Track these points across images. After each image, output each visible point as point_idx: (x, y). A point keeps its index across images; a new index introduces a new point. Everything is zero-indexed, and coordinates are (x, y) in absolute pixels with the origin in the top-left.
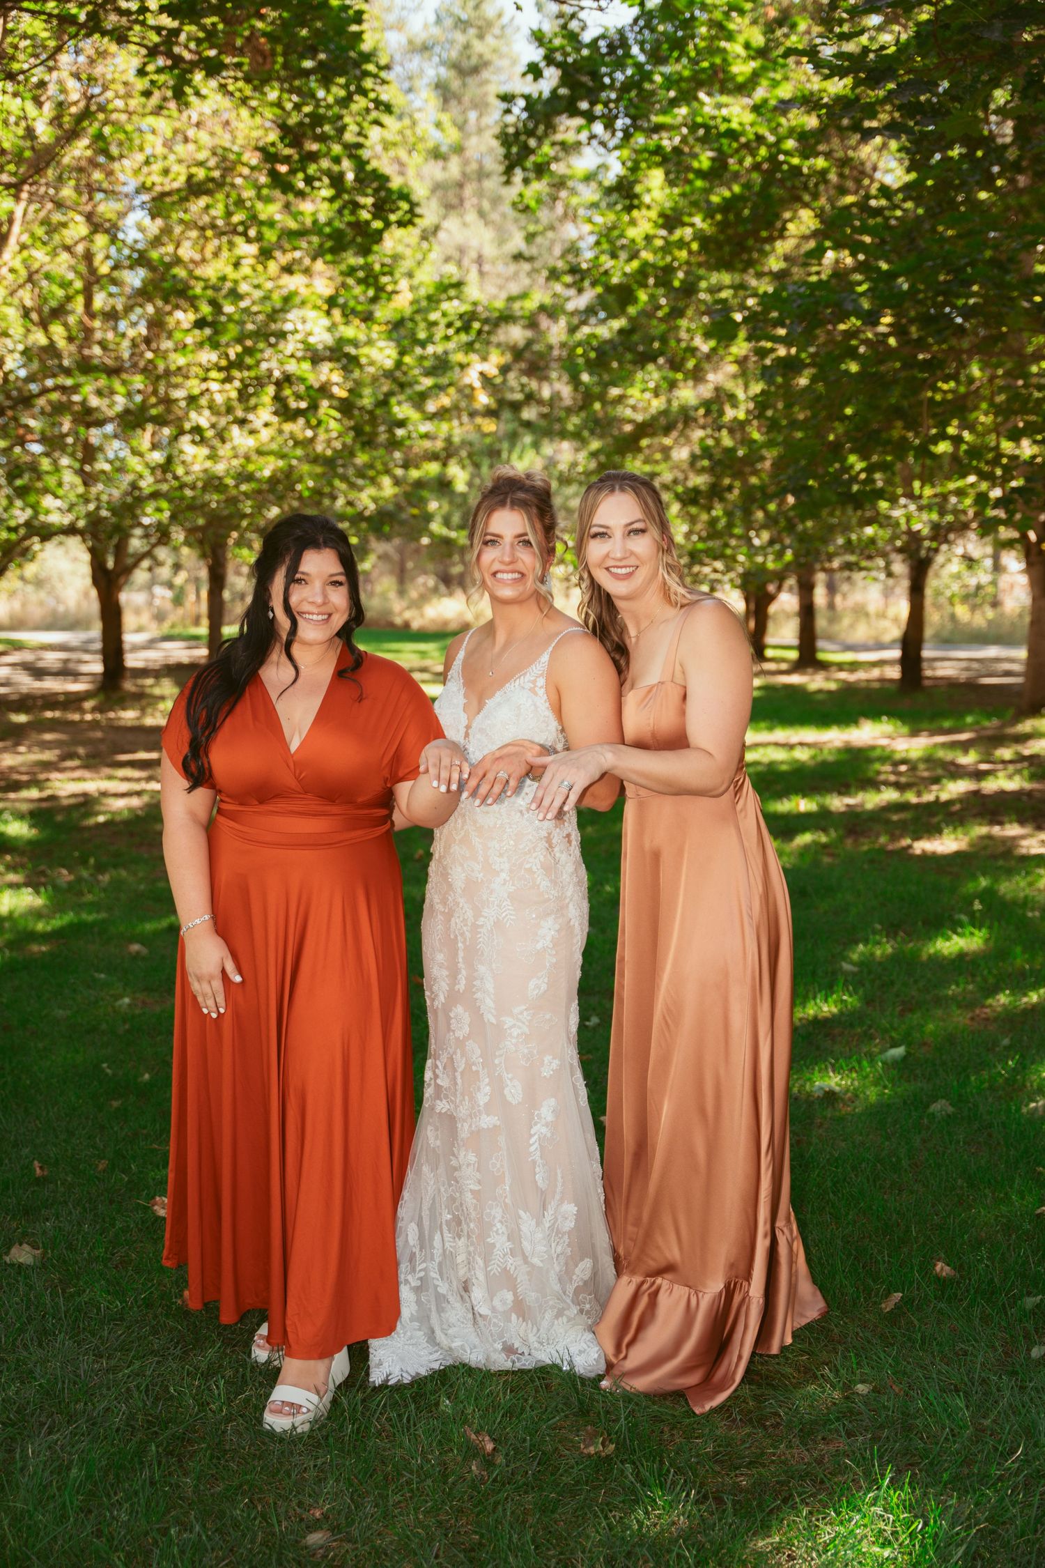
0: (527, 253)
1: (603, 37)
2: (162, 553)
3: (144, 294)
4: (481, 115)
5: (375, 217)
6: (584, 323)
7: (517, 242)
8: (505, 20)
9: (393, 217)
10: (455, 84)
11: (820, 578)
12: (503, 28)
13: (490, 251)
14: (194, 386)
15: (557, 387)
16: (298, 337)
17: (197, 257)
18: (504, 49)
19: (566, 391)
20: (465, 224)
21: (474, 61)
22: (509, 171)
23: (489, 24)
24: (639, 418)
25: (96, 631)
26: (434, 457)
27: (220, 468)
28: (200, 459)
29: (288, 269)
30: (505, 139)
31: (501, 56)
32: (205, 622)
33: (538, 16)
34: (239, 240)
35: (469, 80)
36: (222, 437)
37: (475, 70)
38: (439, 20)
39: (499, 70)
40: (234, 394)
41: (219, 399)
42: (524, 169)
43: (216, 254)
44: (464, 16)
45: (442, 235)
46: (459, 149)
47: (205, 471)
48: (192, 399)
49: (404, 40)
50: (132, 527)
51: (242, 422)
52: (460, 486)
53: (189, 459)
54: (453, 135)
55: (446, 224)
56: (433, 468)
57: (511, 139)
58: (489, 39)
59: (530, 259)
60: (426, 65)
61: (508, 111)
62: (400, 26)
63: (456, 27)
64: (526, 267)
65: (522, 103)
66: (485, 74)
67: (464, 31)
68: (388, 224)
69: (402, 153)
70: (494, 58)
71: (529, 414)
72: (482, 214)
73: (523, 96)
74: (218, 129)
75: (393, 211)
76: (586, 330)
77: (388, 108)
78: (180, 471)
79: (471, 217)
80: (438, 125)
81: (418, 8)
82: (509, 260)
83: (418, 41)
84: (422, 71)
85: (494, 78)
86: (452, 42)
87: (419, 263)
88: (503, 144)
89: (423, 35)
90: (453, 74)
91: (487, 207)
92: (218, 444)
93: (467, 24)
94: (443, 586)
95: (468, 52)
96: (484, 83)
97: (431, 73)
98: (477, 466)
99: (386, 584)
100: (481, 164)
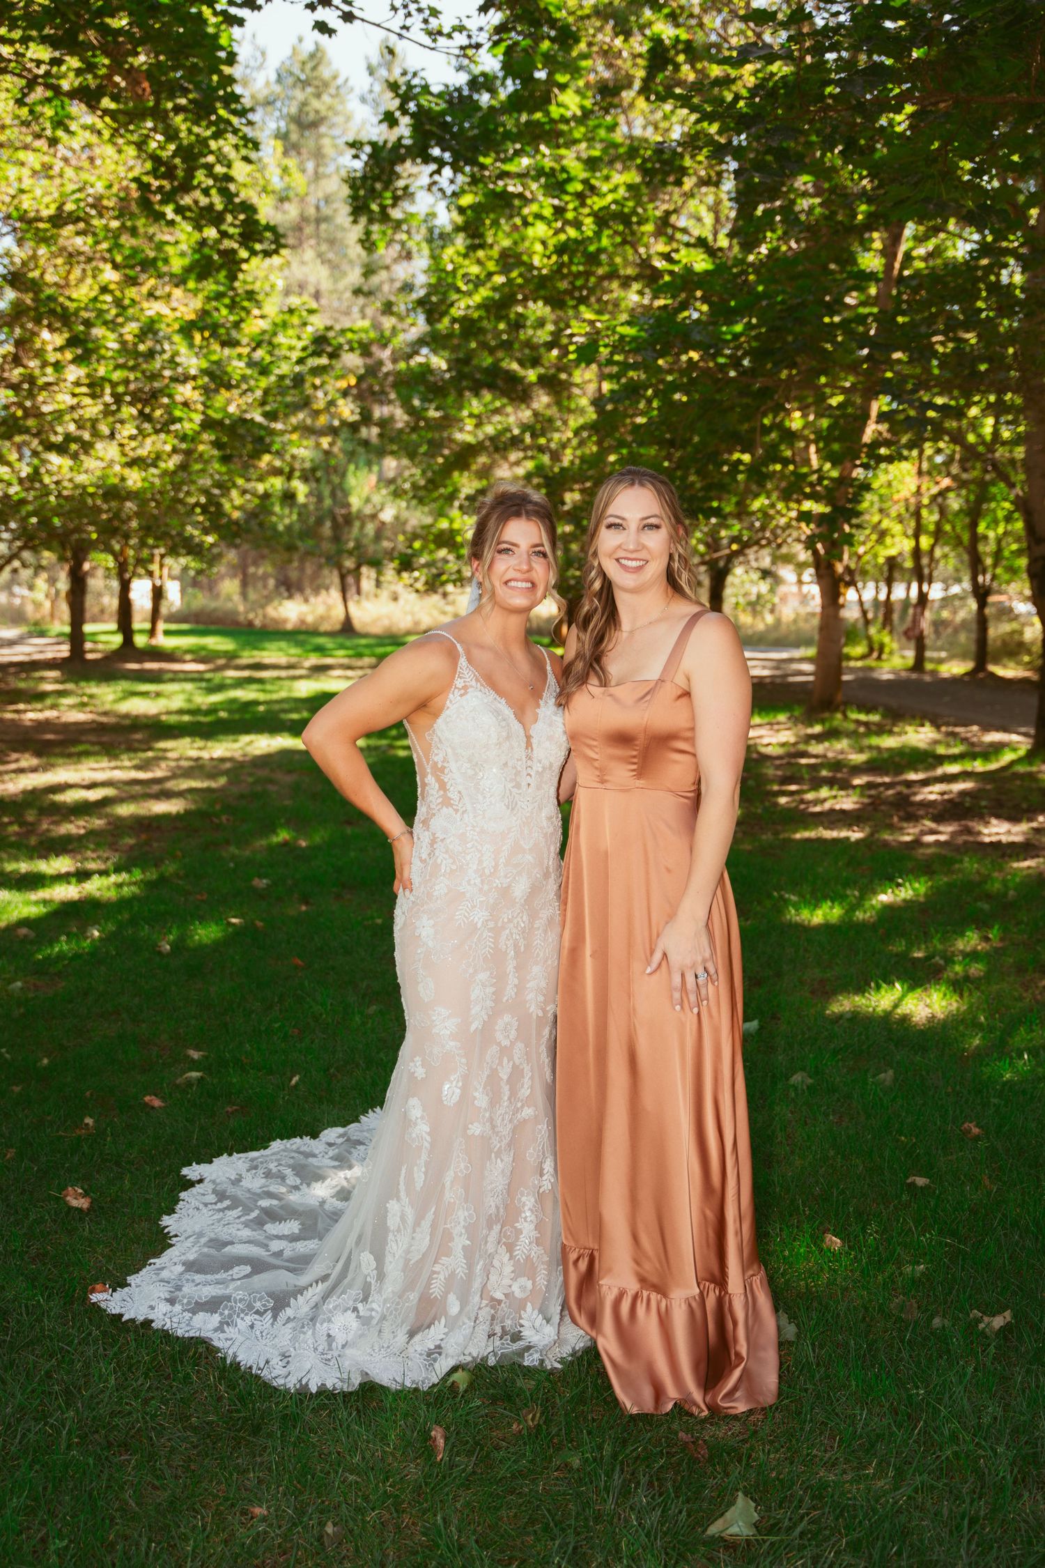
0: (365, 288)
2: (26, 555)
5: (242, 246)
7: (354, 276)
8: (340, 81)
9: (257, 247)
10: (294, 137)
12: (338, 88)
13: (326, 285)
14: (65, 401)
17: (62, 282)
18: (340, 108)
19: (401, 417)
20: (303, 263)
21: (312, 116)
22: (355, 212)
23: (326, 85)
24: (470, 439)
26: (277, 472)
27: (82, 479)
28: (65, 470)
29: (151, 295)
30: (352, 183)
31: (336, 114)
32: (67, 620)
33: (370, 80)
34: (105, 267)
35: (307, 133)
36: (87, 447)
37: (314, 125)
38: (279, 79)
39: (332, 126)
43: (81, 280)
44: (303, 77)
47: (71, 480)
48: (58, 415)
52: (301, 499)
53: (55, 469)
54: (298, 179)
56: (277, 483)
57: (358, 183)
58: (325, 98)
59: (369, 294)
60: (268, 117)
61: (356, 157)
63: (295, 85)
64: (361, 300)
65: (369, 149)
66: (323, 129)
67: (303, 89)
68: (252, 254)
70: (330, 115)
73: (371, 143)
77: (256, 146)
78: (47, 480)
79: (309, 254)
80: (285, 170)
81: (260, 67)
82: (348, 294)
83: (261, 97)
84: (265, 122)
85: (332, 131)
86: (291, 98)
88: (351, 187)
89: (265, 92)
90: (293, 127)
91: (324, 247)
92: (83, 457)
93: (305, 83)
94: (282, 589)
95: (307, 109)
96: (320, 136)
97: (272, 125)
98: (318, 480)
99: (230, 586)
100: (318, 208)
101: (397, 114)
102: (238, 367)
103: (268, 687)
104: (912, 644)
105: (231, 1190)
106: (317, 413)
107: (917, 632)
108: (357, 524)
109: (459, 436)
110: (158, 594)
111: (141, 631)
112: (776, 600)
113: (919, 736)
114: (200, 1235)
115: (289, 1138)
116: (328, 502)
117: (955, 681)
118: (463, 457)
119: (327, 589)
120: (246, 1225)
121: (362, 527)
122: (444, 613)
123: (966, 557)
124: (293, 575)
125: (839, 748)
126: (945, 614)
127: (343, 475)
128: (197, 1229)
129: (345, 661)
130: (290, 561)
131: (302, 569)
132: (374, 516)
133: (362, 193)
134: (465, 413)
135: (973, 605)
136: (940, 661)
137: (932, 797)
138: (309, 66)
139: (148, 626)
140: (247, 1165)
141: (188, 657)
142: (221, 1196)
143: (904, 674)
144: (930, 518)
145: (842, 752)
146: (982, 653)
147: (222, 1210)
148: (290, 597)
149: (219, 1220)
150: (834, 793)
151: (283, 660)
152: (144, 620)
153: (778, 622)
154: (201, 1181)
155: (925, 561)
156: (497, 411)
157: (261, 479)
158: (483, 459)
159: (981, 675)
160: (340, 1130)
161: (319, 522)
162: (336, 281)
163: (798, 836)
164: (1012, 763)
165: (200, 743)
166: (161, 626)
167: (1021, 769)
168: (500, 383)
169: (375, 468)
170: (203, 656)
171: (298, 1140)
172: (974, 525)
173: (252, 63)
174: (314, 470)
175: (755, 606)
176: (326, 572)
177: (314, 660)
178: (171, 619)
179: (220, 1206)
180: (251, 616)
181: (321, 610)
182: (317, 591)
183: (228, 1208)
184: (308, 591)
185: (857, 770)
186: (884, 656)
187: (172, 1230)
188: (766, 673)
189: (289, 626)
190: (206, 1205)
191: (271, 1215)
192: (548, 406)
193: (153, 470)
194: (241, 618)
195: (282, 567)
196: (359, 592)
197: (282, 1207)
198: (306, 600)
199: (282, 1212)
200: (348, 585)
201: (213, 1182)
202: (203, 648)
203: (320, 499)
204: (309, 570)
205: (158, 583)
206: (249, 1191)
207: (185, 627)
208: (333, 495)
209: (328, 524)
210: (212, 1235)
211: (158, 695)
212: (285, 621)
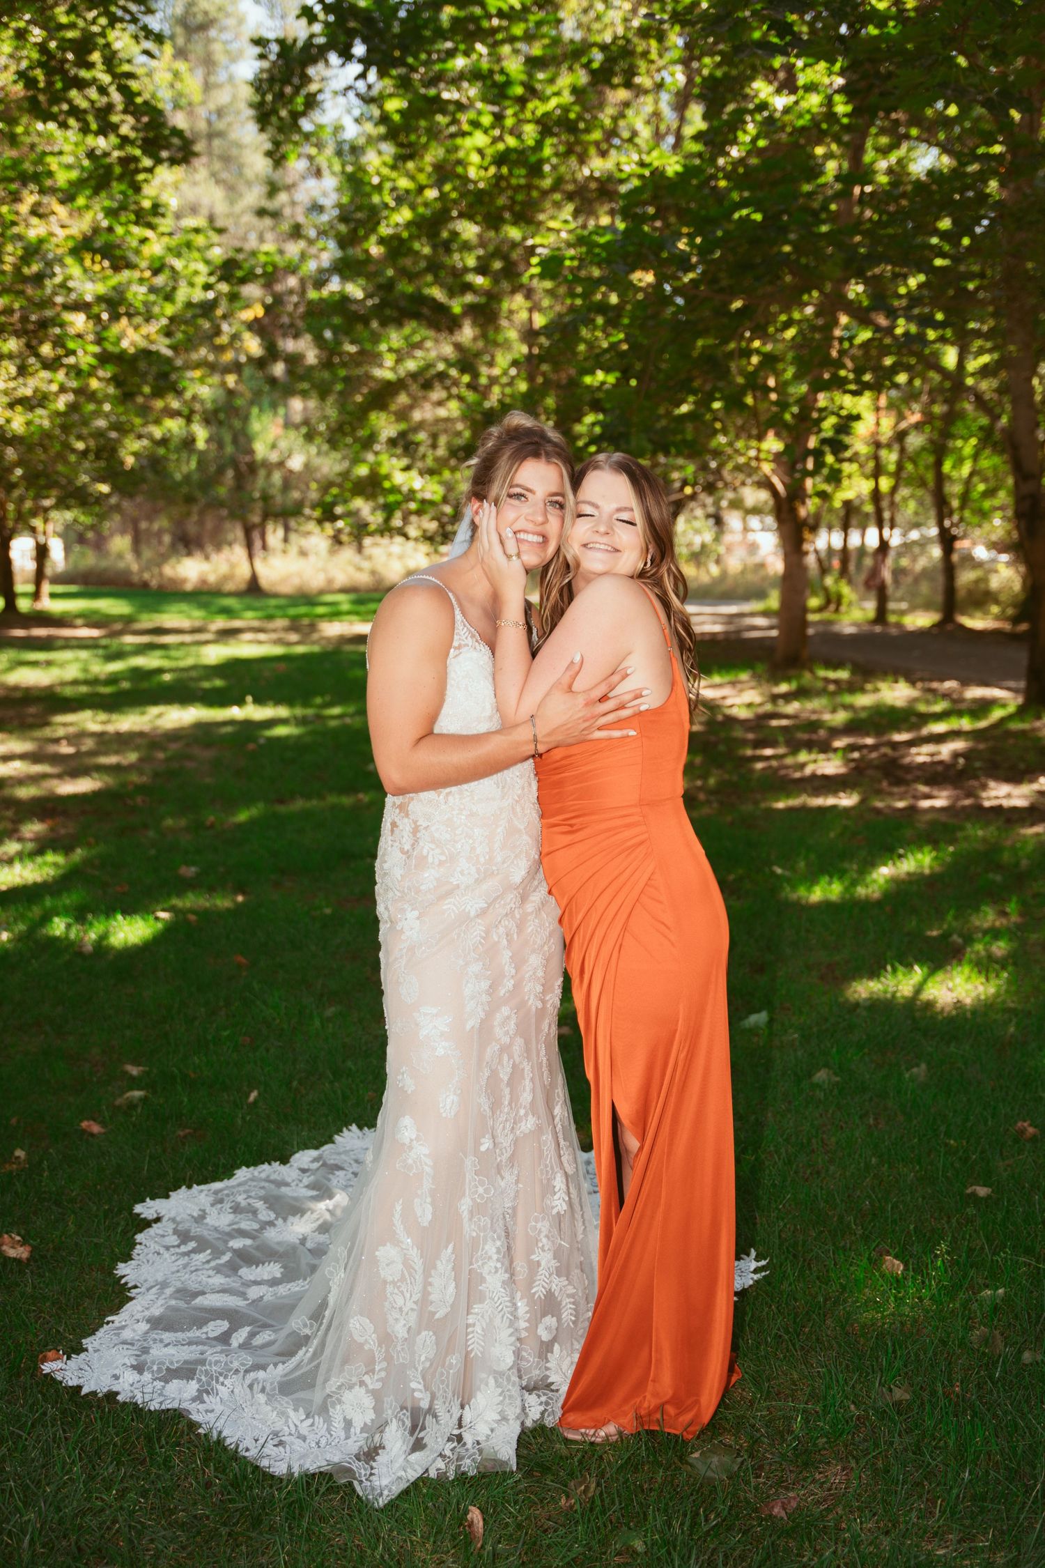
0: (271, 209)
4: (209, 74)
7: (254, 196)
13: (221, 208)
18: (230, 9)
20: (196, 181)
21: (200, 18)
24: (389, 375)
26: (173, 414)
29: (34, 212)
30: (259, 85)
31: (228, 15)
35: (195, 37)
37: (203, 27)
39: (223, 30)
52: (201, 444)
54: (192, 85)
56: (174, 426)
57: (266, 85)
59: (274, 215)
66: (213, 33)
70: (220, 15)
72: (213, 175)
79: (201, 173)
80: (176, 75)
82: (249, 215)
85: (220, 37)
91: (217, 166)
94: (181, 547)
95: (195, 9)
96: (209, 41)
98: (220, 423)
99: (120, 544)
100: (209, 122)
102: (138, 293)
103: (173, 653)
104: (873, 594)
105: (196, 1230)
106: (221, 349)
107: (877, 581)
108: (262, 473)
109: (379, 373)
110: (42, 553)
111: (25, 595)
112: (721, 550)
113: (897, 693)
114: (164, 1285)
115: (255, 1164)
116: (229, 449)
117: (921, 634)
118: (382, 396)
119: (230, 544)
120: (218, 1270)
121: (269, 475)
122: (359, 569)
123: (928, 500)
124: (192, 528)
125: (812, 707)
126: (904, 562)
127: (246, 419)
128: (160, 1277)
129: (256, 624)
130: (189, 514)
131: (201, 523)
132: (281, 464)
133: (269, 97)
134: (383, 347)
135: (936, 552)
136: (902, 613)
137: (920, 759)
139: (30, 588)
140: (211, 1199)
141: (79, 622)
142: (184, 1237)
143: (866, 628)
144: (890, 458)
145: (814, 712)
146: (951, 603)
147: (187, 1254)
148: (189, 554)
149: (185, 1266)
150: (813, 756)
151: (185, 624)
152: (26, 582)
153: (724, 574)
154: (158, 1220)
155: (885, 504)
156: (419, 345)
157: (157, 422)
158: (403, 399)
159: (949, 627)
160: (313, 1153)
161: (221, 471)
162: (232, 202)
163: (780, 805)
164: (1002, 721)
165: (102, 716)
166: (47, 588)
167: (1016, 726)
168: (425, 311)
169: (281, 411)
170: (94, 620)
171: (266, 1166)
172: (939, 464)
174: (216, 412)
175: (698, 557)
176: (228, 525)
177: (220, 623)
178: (57, 580)
179: (183, 1249)
180: (146, 576)
181: (223, 568)
182: (218, 547)
183: (194, 1251)
184: (209, 548)
185: (835, 732)
186: (843, 608)
187: (130, 1280)
188: (717, 628)
189: (189, 587)
190: (167, 1248)
191: (246, 1258)
192: (475, 339)
193: (39, 411)
194: (136, 579)
195: (179, 523)
196: (264, 547)
197: (258, 1248)
198: (207, 558)
199: (257, 1254)
200: (252, 540)
201: (173, 1220)
202: (95, 612)
203: (221, 445)
204: (209, 524)
205: (42, 539)
206: (216, 1229)
207: (73, 588)
208: (235, 441)
209: (230, 473)
210: (179, 1285)
211: (49, 663)
212: (184, 581)
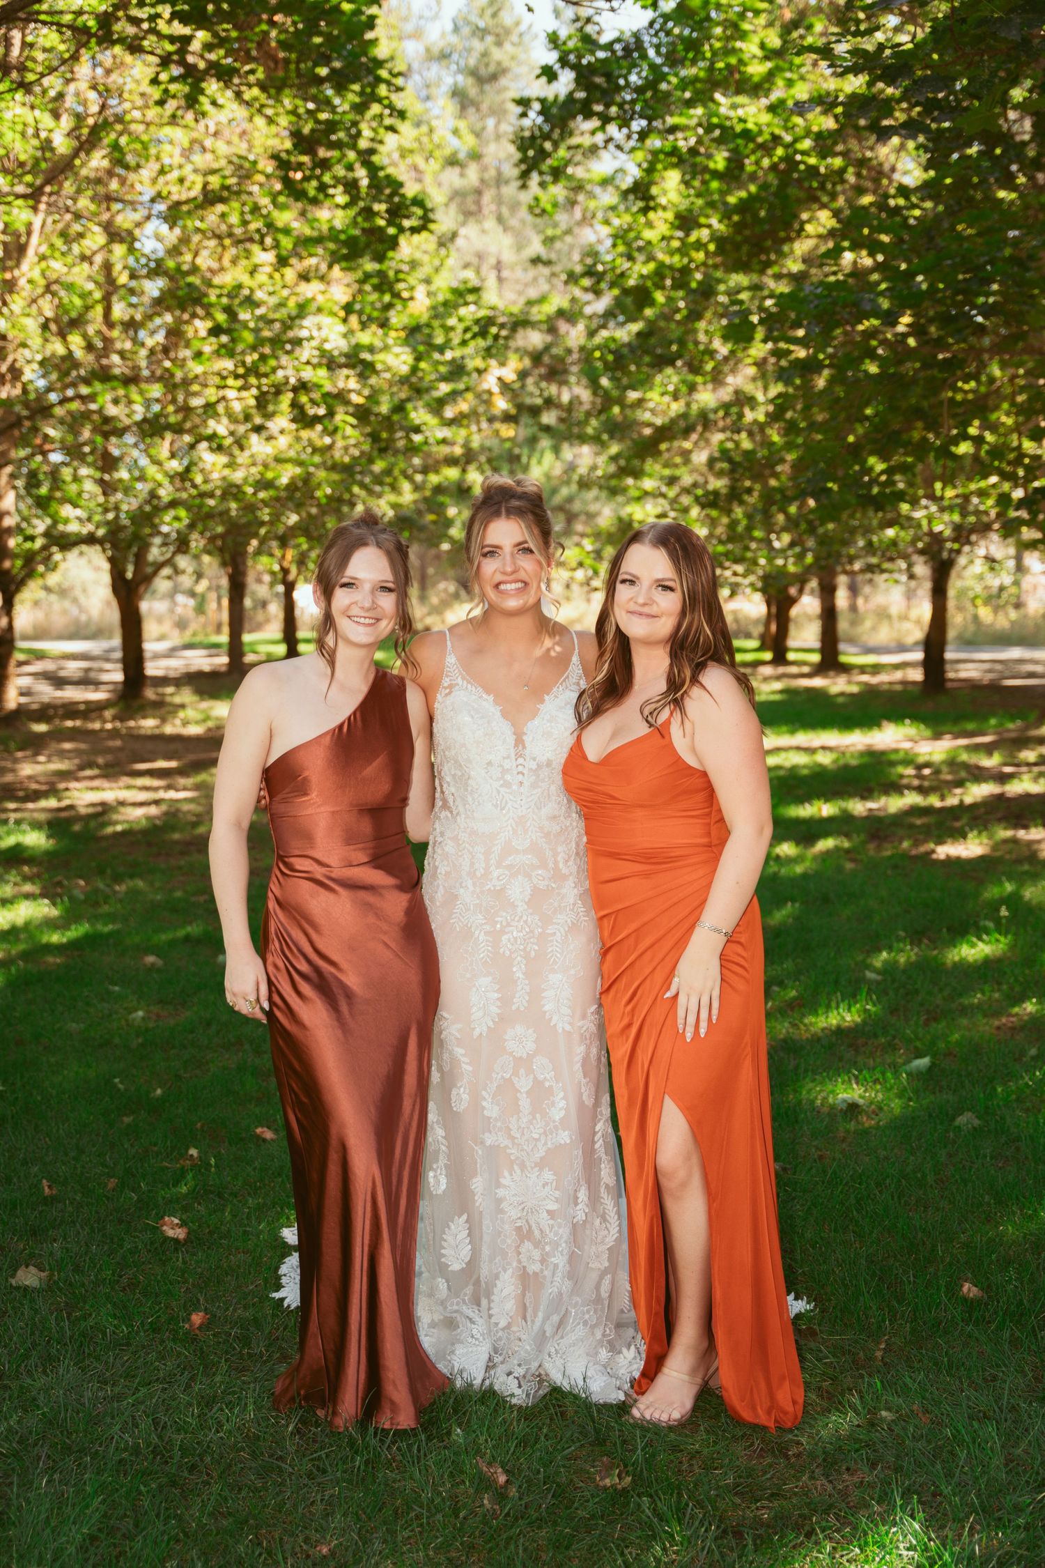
0: (544, 257)
1: (618, 40)
2: (183, 562)
3: (160, 303)
4: (500, 123)
5: (390, 223)
6: (604, 326)
7: (535, 245)
8: (523, 27)
9: (407, 223)
10: (473, 92)
11: (842, 580)
12: (521, 35)
13: (508, 256)
14: (211, 394)
15: (576, 391)
16: (314, 343)
17: (215, 266)
18: (523, 57)
19: (585, 395)
20: (483, 231)
21: (492, 68)
22: (525, 175)
23: (508, 32)
24: (659, 421)
25: (117, 641)
26: (451, 461)
27: (238, 476)
28: (219, 467)
29: (304, 277)
30: (521, 143)
31: (520, 64)
32: (226, 630)
33: (554, 21)
34: (255, 248)
35: (487, 87)
36: (240, 444)
37: (494, 77)
38: (456, 29)
39: (517, 77)
40: (253, 402)
41: (237, 407)
42: (541, 173)
43: (234, 262)
44: (482, 24)
45: (460, 242)
46: (475, 156)
47: (224, 479)
48: (209, 407)
49: (421, 49)
50: (151, 535)
51: (258, 429)
53: (208, 467)
54: (470, 141)
55: (462, 231)
56: (452, 473)
57: (527, 143)
58: (508, 47)
59: (548, 263)
60: (444, 73)
61: (524, 115)
62: (417, 35)
63: (474, 34)
64: (546, 271)
65: (537, 106)
66: (503, 81)
67: (482, 39)
68: (401, 230)
69: (419, 160)
70: (513, 64)
71: (549, 418)
72: (500, 219)
73: (538, 99)
74: (235, 139)
75: (408, 217)
76: (604, 333)
77: (402, 115)
78: (199, 479)
79: (490, 224)
80: (456, 132)
81: (436, 17)
82: (528, 264)
83: (436, 51)
84: (440, 79)
85: (512, 85)
86: (469, 50)
87: (437, 270)
88: (519, 149)
89: (441, 44)
90: (470, 81)
91: (504, 214)
92: (236, 451)
93: (481, 33)
95: (487, 60)
96: (502, 90)
97: (449, 81)
100: (499, 171)
101: (557, 67)
127: (526, 465)
133: (531, 153)
138: (489, 12)
162: (517, 251)
173: (427, 13)
